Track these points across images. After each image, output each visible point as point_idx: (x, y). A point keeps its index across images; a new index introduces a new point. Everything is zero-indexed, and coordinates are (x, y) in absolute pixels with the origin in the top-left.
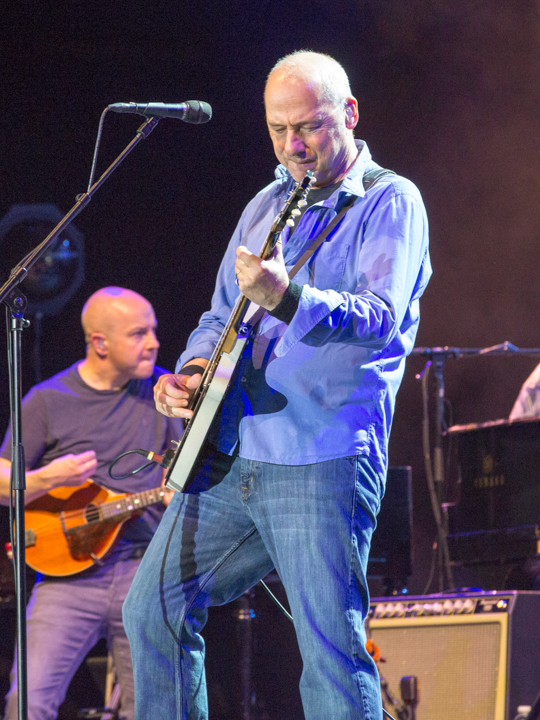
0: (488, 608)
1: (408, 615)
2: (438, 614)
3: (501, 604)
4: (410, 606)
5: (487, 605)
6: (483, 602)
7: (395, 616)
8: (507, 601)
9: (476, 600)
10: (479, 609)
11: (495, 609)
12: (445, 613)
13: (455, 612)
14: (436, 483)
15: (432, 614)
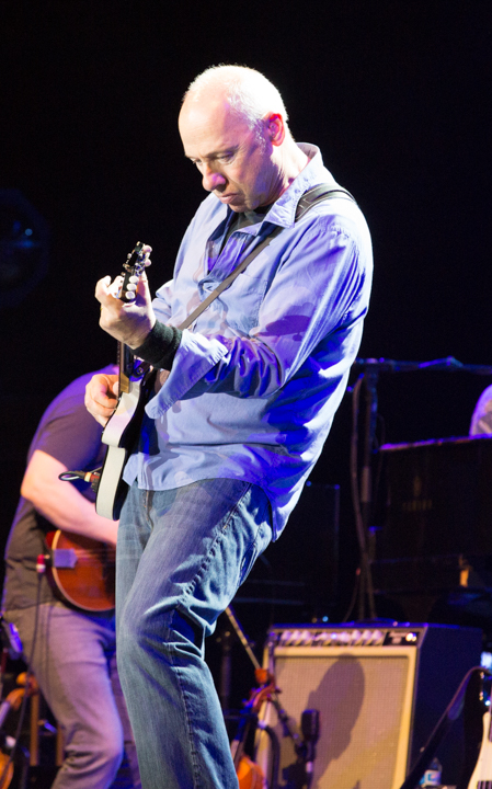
0: (397, 640)
1: (315, 644)
2: (346, 644)
3: (410, 637)
4: (317, 634)
5: (396, 636)
6: (393, 634)
7: (302, 644)
8: (416, 634)
9: (386, 631)
10: (388, 642)
11: (404, 642)
12: (353, 644)
13: (363, 644)
14: (361, 504)
15: (339, 644)
